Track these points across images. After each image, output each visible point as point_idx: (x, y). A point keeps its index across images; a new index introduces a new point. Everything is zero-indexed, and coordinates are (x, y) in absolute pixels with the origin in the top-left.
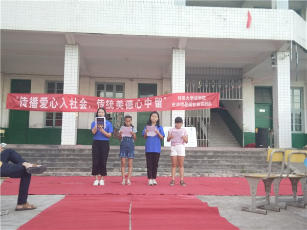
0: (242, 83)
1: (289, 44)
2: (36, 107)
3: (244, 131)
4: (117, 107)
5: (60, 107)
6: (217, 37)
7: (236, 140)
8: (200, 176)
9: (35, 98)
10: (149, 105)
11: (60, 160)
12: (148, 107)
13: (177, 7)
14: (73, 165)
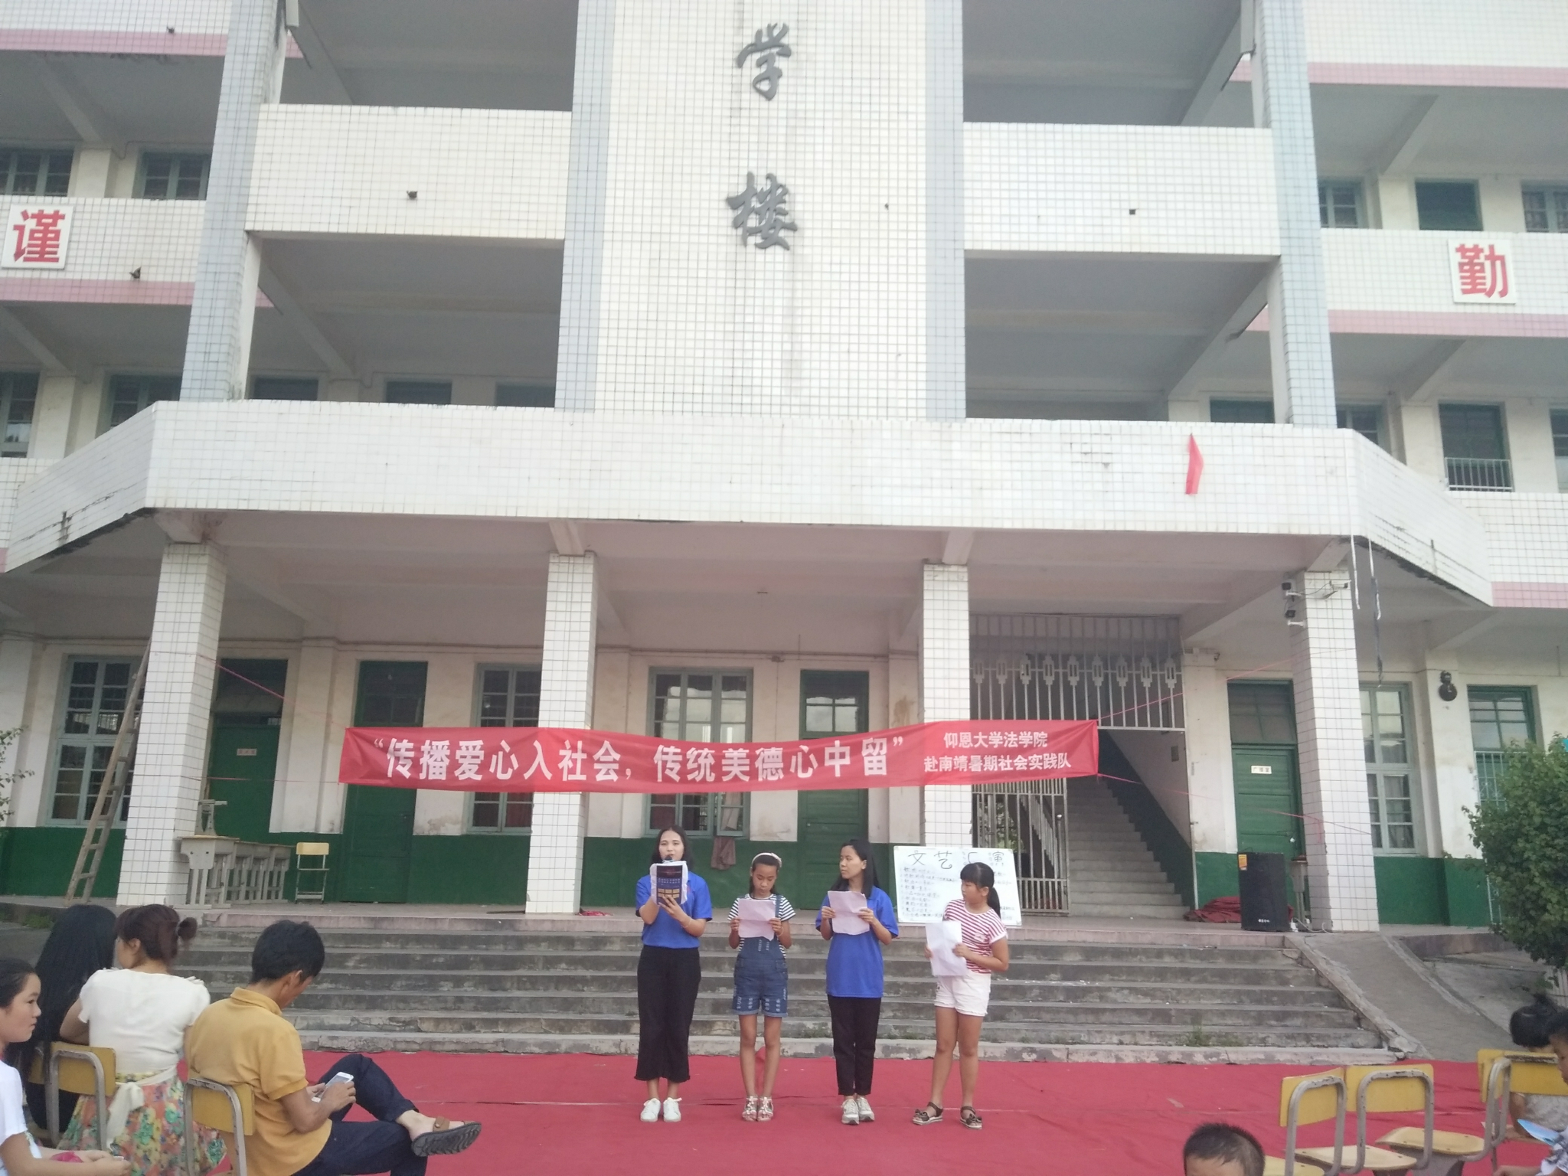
0: (1179, 669)
1: (1345, 545)
2: (443, 777)
3: (1197, 849)
4: (728, 773)
5: (527, 776)
6: (1079, 527)
7: (1169, 880)
8: (1034, 1056)
9: (440, 744)
10: (842, 767)
11: (521, 983)
12: (838, 774)
13: (936, 425)
14: (567, 1005)
